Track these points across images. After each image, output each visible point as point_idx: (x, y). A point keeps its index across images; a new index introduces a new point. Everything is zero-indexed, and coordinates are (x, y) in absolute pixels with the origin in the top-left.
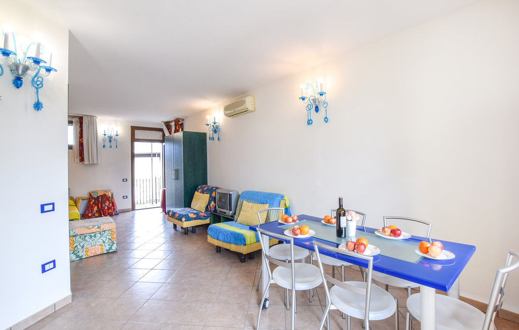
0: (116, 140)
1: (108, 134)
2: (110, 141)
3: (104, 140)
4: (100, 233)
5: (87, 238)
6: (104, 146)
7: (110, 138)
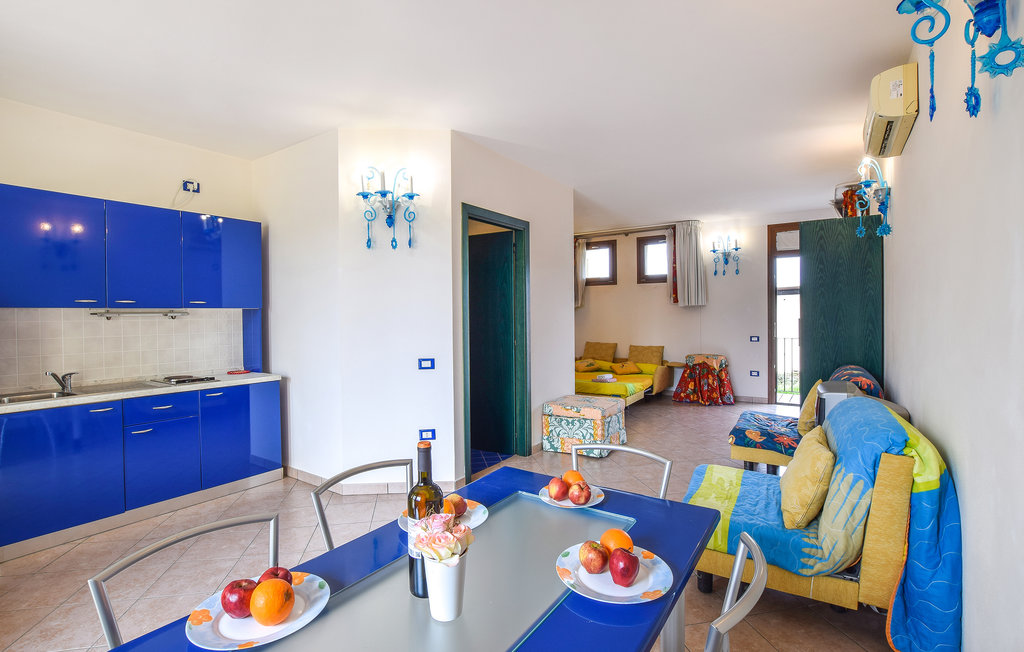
0: (736, 259)
1: (720, 249)
2: (726, 262)
3: (716, 262)
4: (579, 421)
5: (563, 423)
6: (715, 274)
7: (726, 257)
